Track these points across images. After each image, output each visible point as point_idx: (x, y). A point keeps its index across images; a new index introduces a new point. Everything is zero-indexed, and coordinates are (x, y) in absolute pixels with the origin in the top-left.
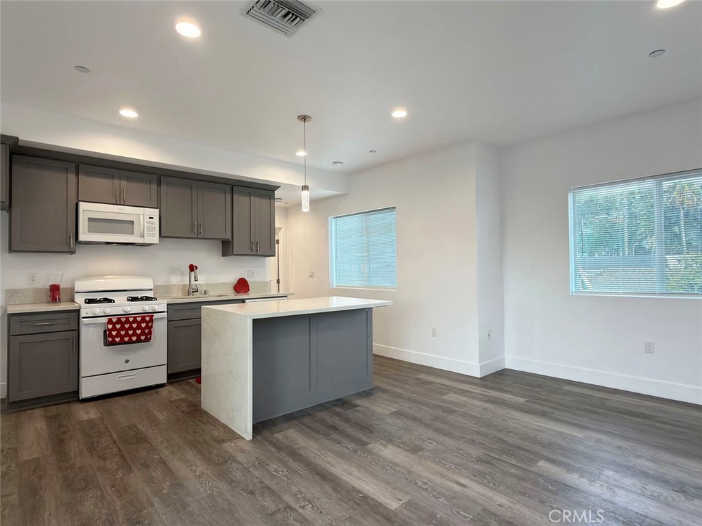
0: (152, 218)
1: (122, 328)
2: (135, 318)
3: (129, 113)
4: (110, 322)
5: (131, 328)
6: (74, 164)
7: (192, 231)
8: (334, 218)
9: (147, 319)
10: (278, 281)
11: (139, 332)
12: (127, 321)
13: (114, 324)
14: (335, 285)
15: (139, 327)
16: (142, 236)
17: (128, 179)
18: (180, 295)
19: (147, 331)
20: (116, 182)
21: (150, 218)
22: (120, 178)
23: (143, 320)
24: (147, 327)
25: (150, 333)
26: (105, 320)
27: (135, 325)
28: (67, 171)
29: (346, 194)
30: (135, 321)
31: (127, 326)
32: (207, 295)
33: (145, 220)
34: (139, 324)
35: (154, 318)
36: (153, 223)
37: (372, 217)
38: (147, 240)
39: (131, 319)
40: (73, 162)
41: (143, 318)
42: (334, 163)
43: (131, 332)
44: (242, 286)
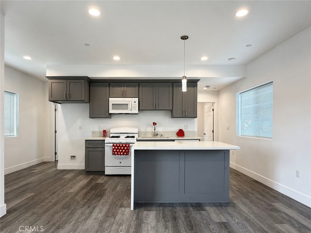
0: (135, 102)
1: (118, 149)
2: (122, 145)
3: (117, 58)
4: (113, 146)
5: (121, 149)
6: (108, 83)
7: (153, 107)
8: (240, 93)
9: (127, 146)
10: (213, 132)
11: (124, 151)
12: (119, 146)
13: (115, 147)
14: (240, 134)
15: (124, 149)
16: (131, 110)
17: (127, 86)
18: (151, 136)
19: (127, 151)
20: (122, 88)
21: (134, 102)
22: (124, 87)
23: (126, 146)
24: (127, 149)
25: (128, 152)
26: (112, 145)
27: (122, 148)
28: (106, 86)
29: (245, 78)
30: (122, 146)
31: (119, 148)
32: (162, 137)
33: (132, 103)
34: (124, 147)
35: (130, 145)
36: (136, 104)
37: (261, 90)
38: (134, 112)
39: (121, 145)
40: (108, 82)
41: (126, 145)
42: (229, 59)
43: (121, 151)
44: (181, 133)
